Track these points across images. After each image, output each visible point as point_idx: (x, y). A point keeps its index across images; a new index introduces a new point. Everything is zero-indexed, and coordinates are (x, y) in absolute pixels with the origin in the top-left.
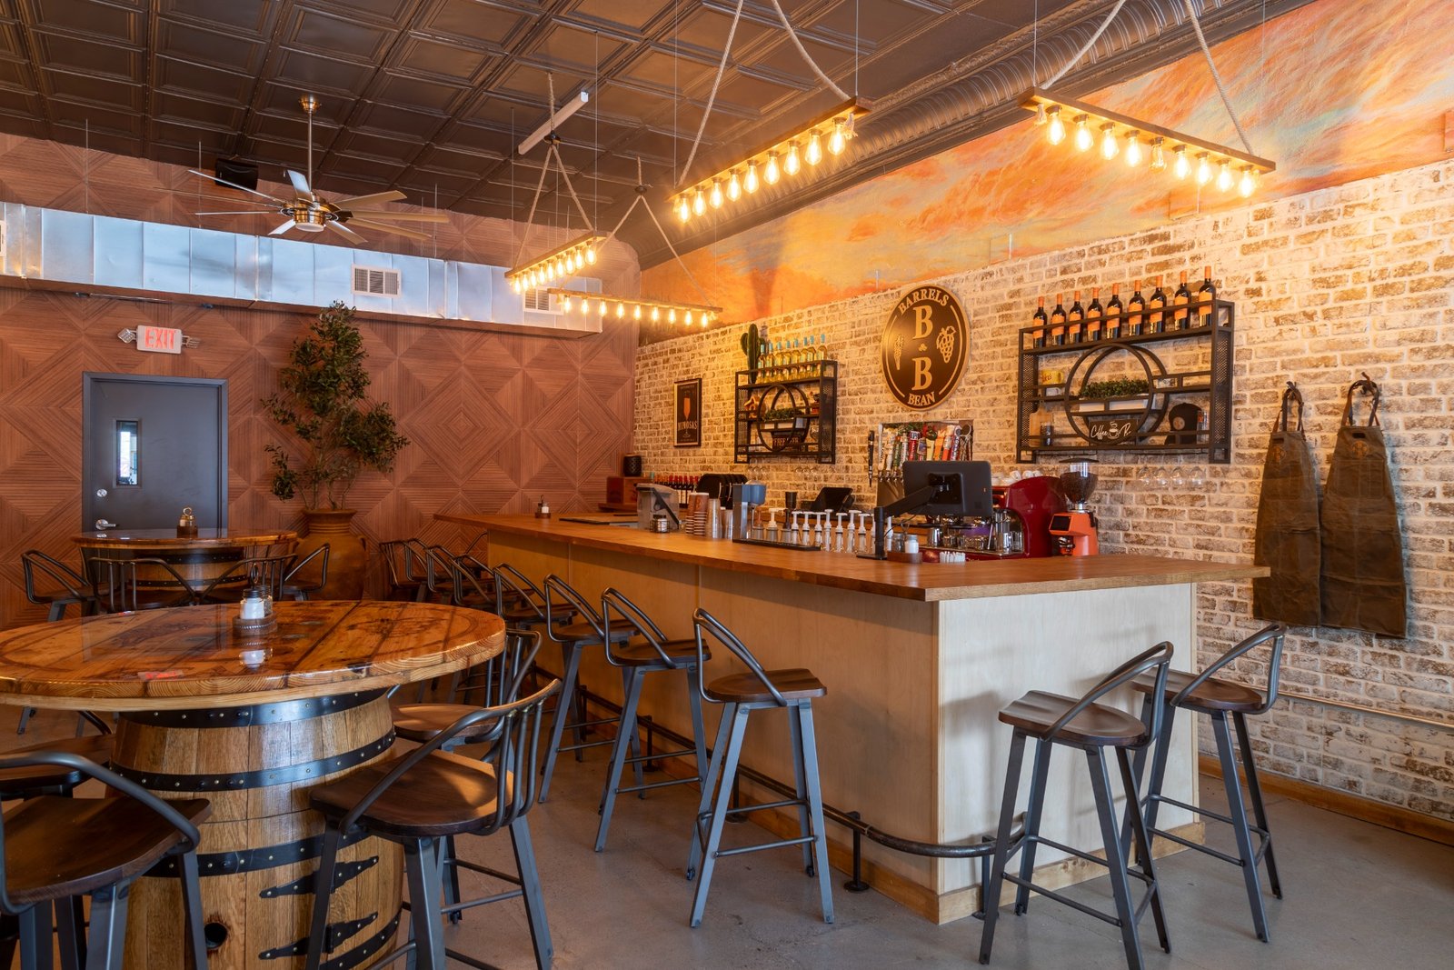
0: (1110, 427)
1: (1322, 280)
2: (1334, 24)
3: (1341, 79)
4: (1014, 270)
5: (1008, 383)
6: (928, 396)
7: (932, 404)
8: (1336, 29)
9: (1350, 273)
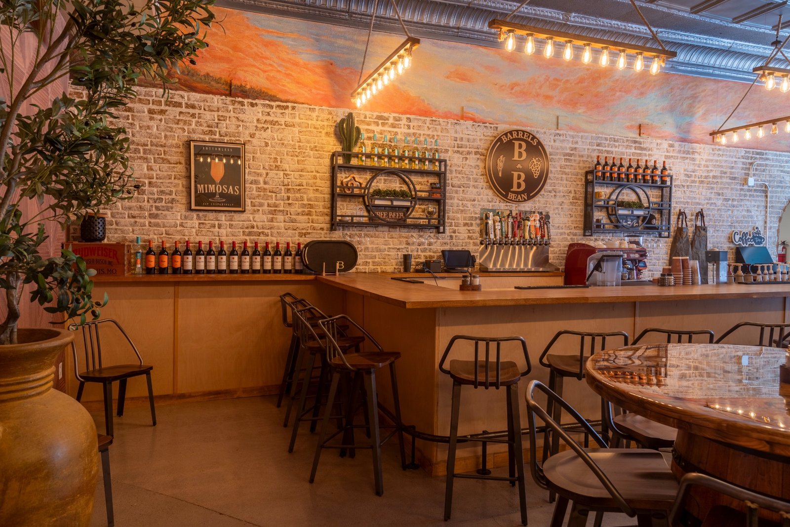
0: (628, 221)
1: (687, 175)
2: (689, 86)
3: (691, 106)
4: (573, 137)
5: (570, 194)
6: (523, 195)
7: (525, 200)
8: (690, 88)
9: (693, 174)
